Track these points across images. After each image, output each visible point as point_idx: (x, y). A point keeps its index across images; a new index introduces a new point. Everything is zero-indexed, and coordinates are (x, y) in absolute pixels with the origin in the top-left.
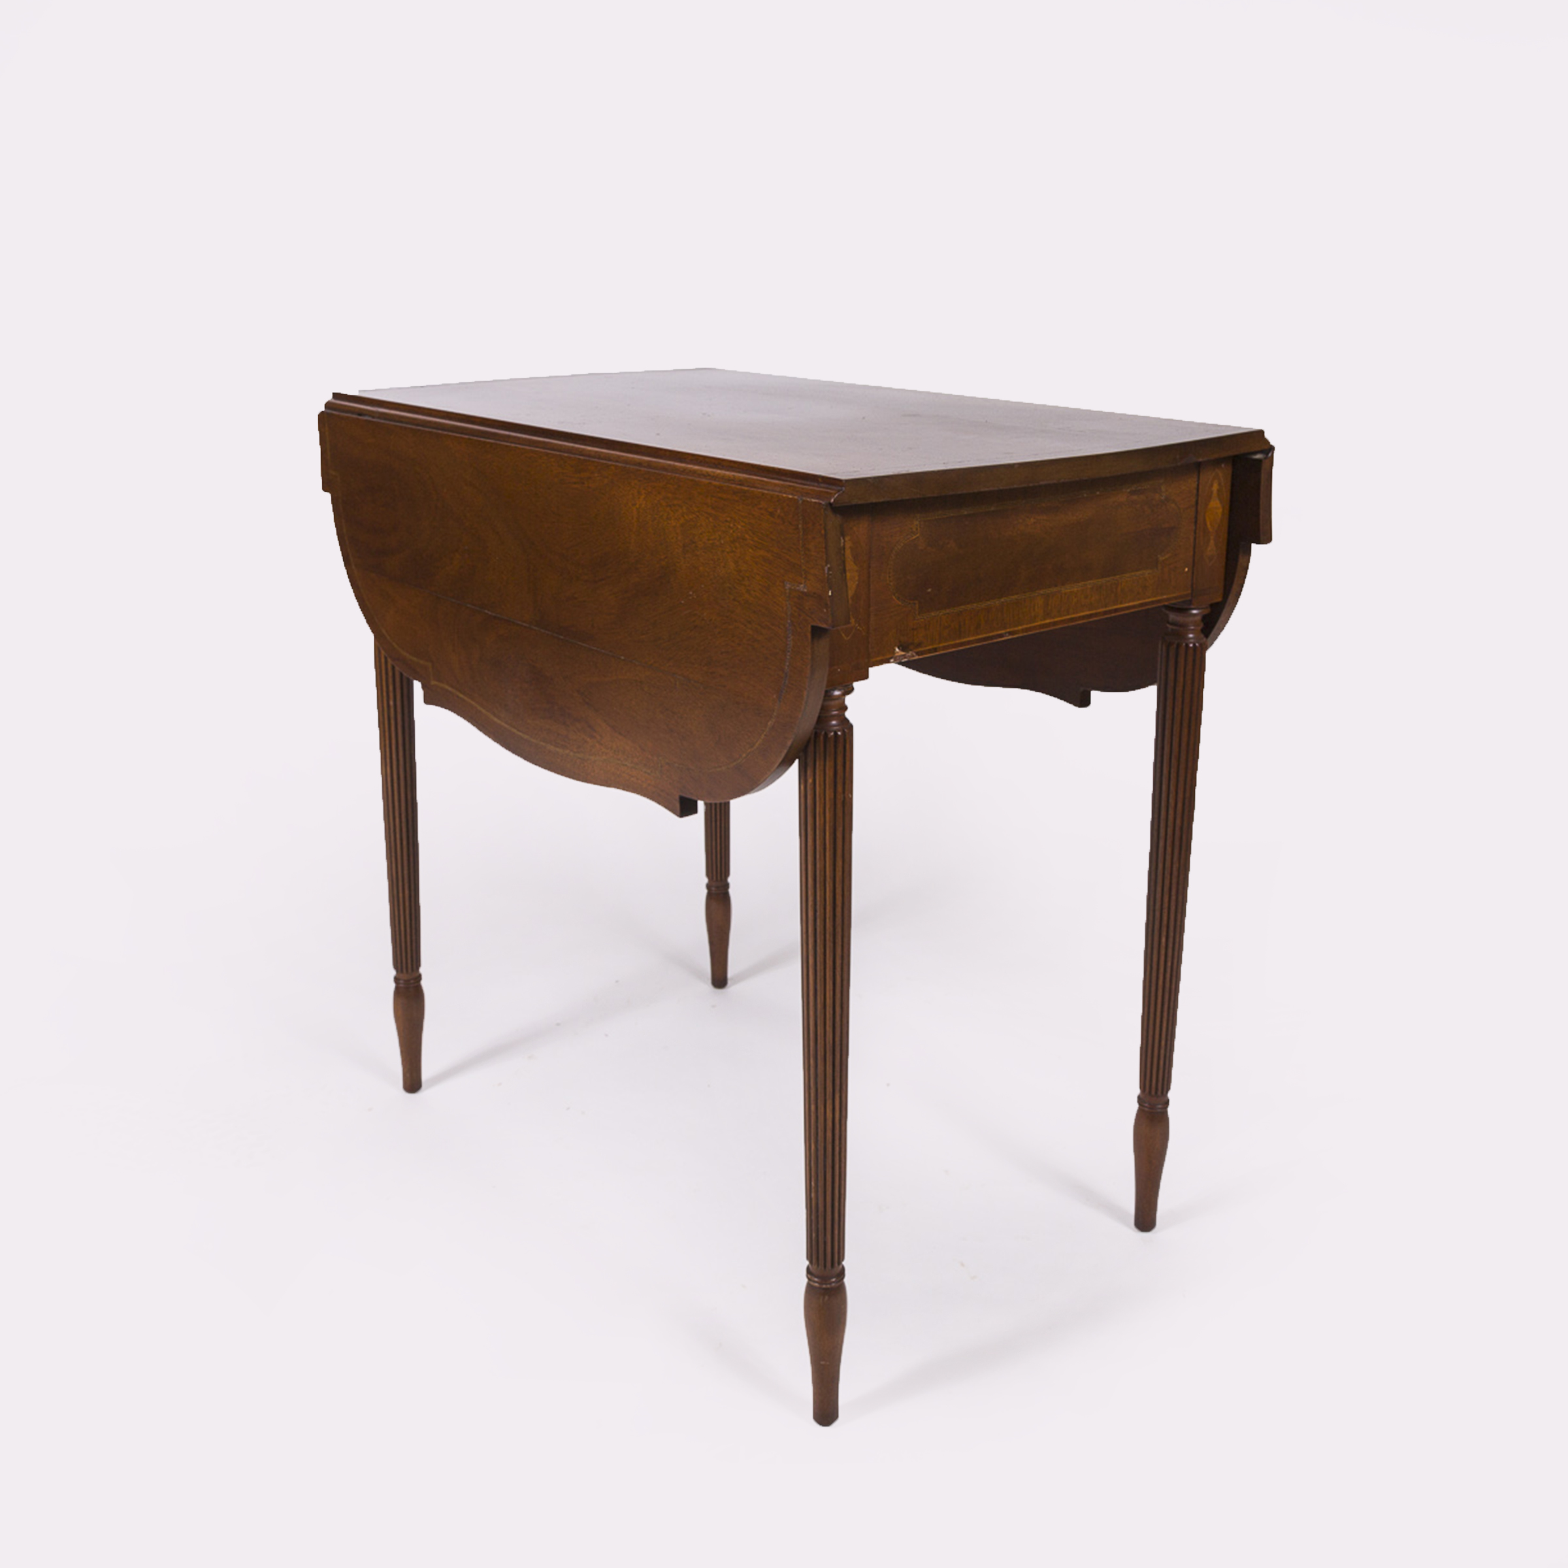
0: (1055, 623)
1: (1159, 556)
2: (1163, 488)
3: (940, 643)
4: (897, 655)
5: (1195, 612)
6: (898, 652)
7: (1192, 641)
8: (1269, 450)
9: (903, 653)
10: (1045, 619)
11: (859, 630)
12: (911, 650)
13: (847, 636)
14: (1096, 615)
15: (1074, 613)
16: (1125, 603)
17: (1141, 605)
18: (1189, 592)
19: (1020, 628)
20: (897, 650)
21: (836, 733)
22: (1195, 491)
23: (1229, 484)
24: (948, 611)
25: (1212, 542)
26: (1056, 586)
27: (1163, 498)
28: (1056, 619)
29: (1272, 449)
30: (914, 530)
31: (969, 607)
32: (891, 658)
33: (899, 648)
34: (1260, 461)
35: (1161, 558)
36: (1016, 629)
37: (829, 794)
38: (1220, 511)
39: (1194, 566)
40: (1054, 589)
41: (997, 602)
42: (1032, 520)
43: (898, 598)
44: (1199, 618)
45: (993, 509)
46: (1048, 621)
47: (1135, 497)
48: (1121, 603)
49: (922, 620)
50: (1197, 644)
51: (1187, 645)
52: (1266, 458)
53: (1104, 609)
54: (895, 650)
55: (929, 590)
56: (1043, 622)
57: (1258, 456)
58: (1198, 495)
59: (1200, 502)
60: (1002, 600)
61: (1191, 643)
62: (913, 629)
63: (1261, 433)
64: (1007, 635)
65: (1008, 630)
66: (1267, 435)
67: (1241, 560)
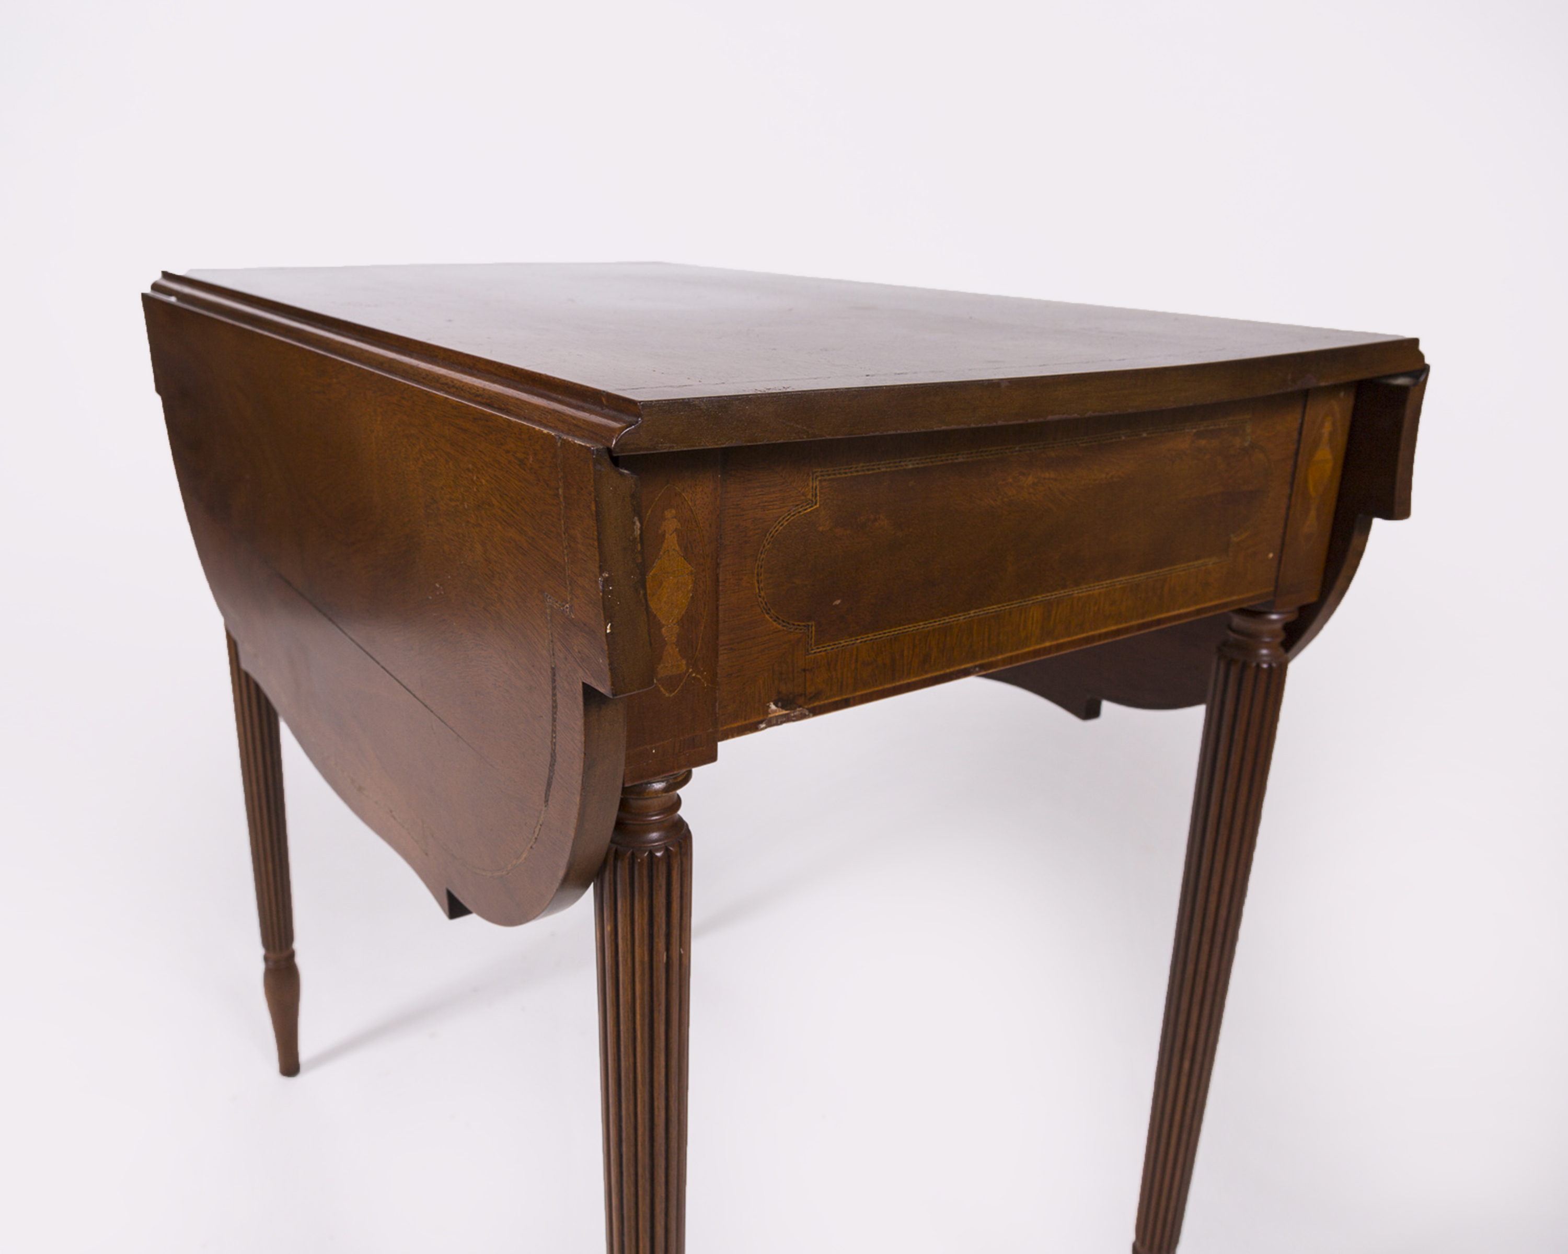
0: (1059, 647)
1: (1232, 536)
2: (1249, 429)
3: (855, 690)
4: (770, 716)
5: (1274, 617)
6: (775, 711)
7: (1265, 659)
8: (1420, 371)
9: (785, 712)
10: (1043, 641)
11: (694, 678)
12: (800, 707)
13: (671, 692)
14: (1127, 630)
15: (1091, 630)
16: (1174, 610)
17: (1198, 612)
18: (1272, 589)
19: (1000, 657)
20: (773, 707)
21: (651, 854)
22: (1295, 435)
23: (1348, 423)
24: (871, 636)
25: (1313, 513)
26: (1064, 587)
27: (1246, 444)
28: (1061, 641)
29: (1426, 369)
30: (810, 496)
31: (910, 628)
32: (761, 722)
33: (776, 705)
34: (1404, 389)
35: (1234, 539)
36: (993, 659)
37: (641, 953)
38: (1329, 466)
39: (1282, 550)
40: (1062, 593)
41: (962, 618)
42: (1030, 480)
43: (776, 619)
44: (1279, 626)
45: (960, 459)
46: (1047, 644)
47: (1203, 442)
48: (1168, 611)
49: (823, 653)
50: (1274, 665)
51: (1258, 666)
52: (1415, 385)
53: (1141, 621)
54: (769, 707)
55: (838, 602)
56: (1038, 647)
57: (1401, 381)
58: (1299, 441)
59: (1301, 450)
60: (972, 613)
61: (1264, 662)
62: (804, 670)
63: (1415, 342)
64: (977, 669)
65: (978, 663)
66: (1422, 348)
67: (1355, 541)
